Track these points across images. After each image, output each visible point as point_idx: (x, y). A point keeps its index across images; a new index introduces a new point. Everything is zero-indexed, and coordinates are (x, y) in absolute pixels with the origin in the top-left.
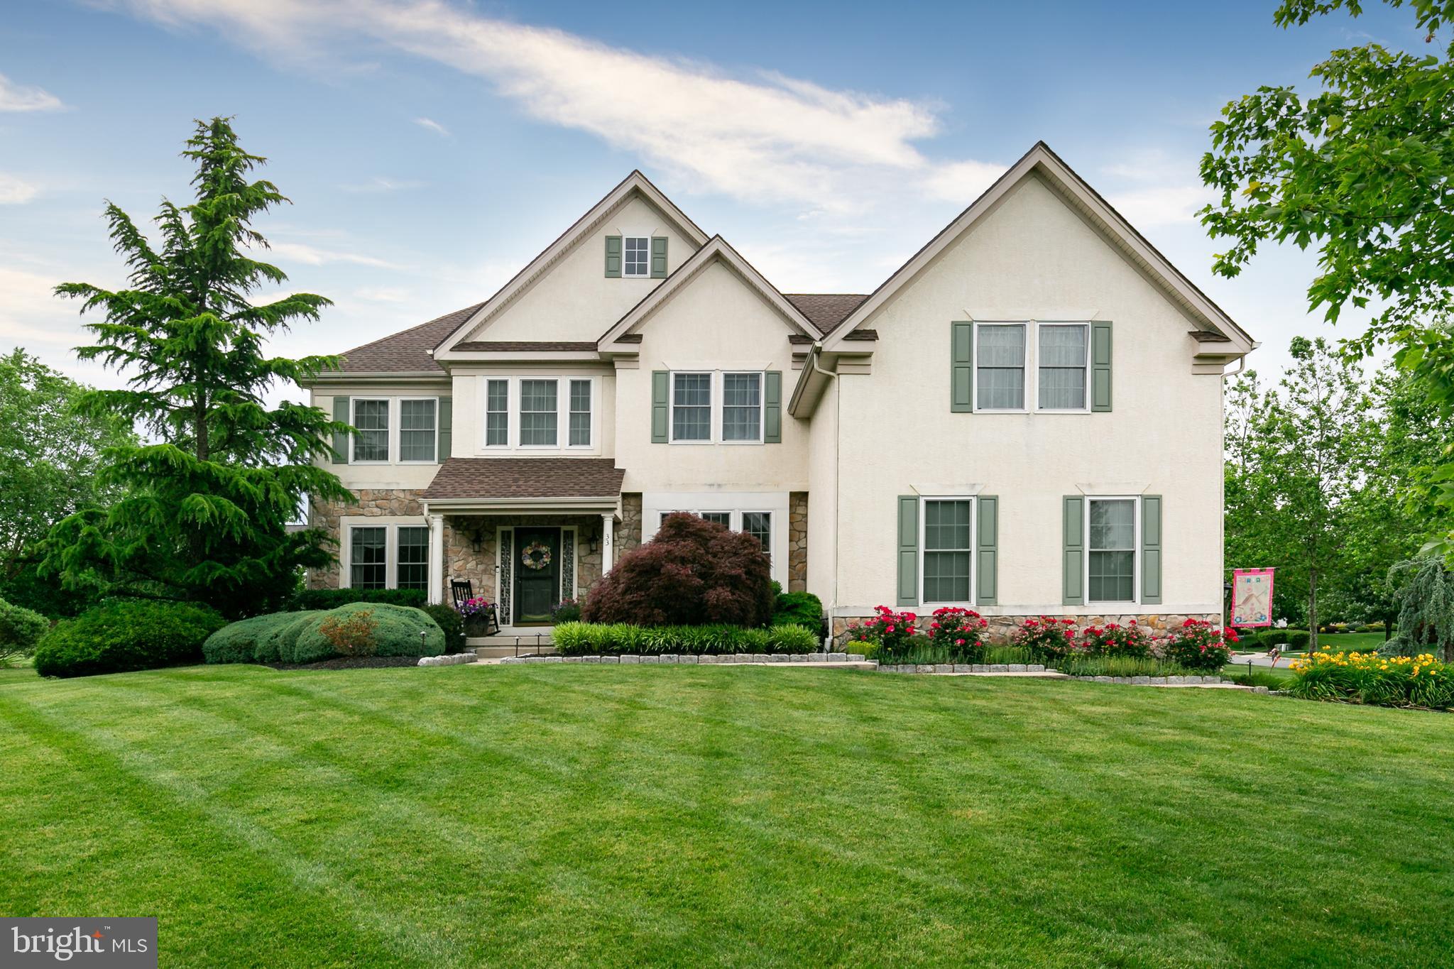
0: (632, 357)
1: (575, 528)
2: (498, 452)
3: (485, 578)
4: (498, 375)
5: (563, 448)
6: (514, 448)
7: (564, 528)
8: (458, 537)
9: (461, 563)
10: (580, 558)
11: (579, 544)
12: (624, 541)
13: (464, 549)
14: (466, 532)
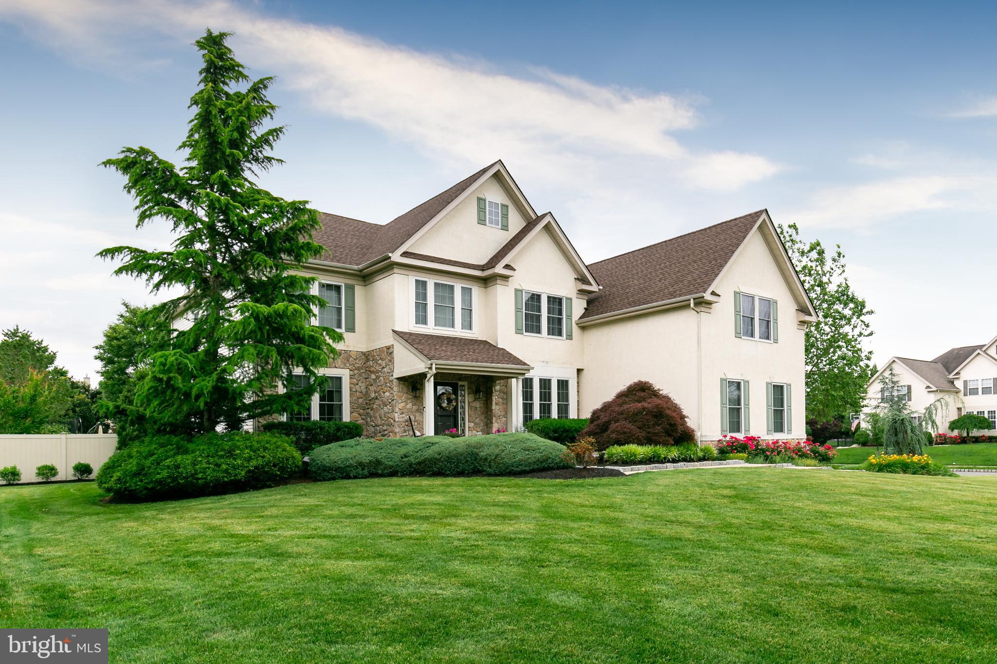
0: (506, 278)
1: (465, 383)
2: (421, 329)
3: (417, 414)
4: (422, 277)
5: (458, 331)
6: (431, 328)
7: (460, 383)
8: (401, 386)
9: (403, 404)
10: (469, 402)
11: (469, 394)
12: (498, 393)
13: (405, 395)
14: (406, 383)
